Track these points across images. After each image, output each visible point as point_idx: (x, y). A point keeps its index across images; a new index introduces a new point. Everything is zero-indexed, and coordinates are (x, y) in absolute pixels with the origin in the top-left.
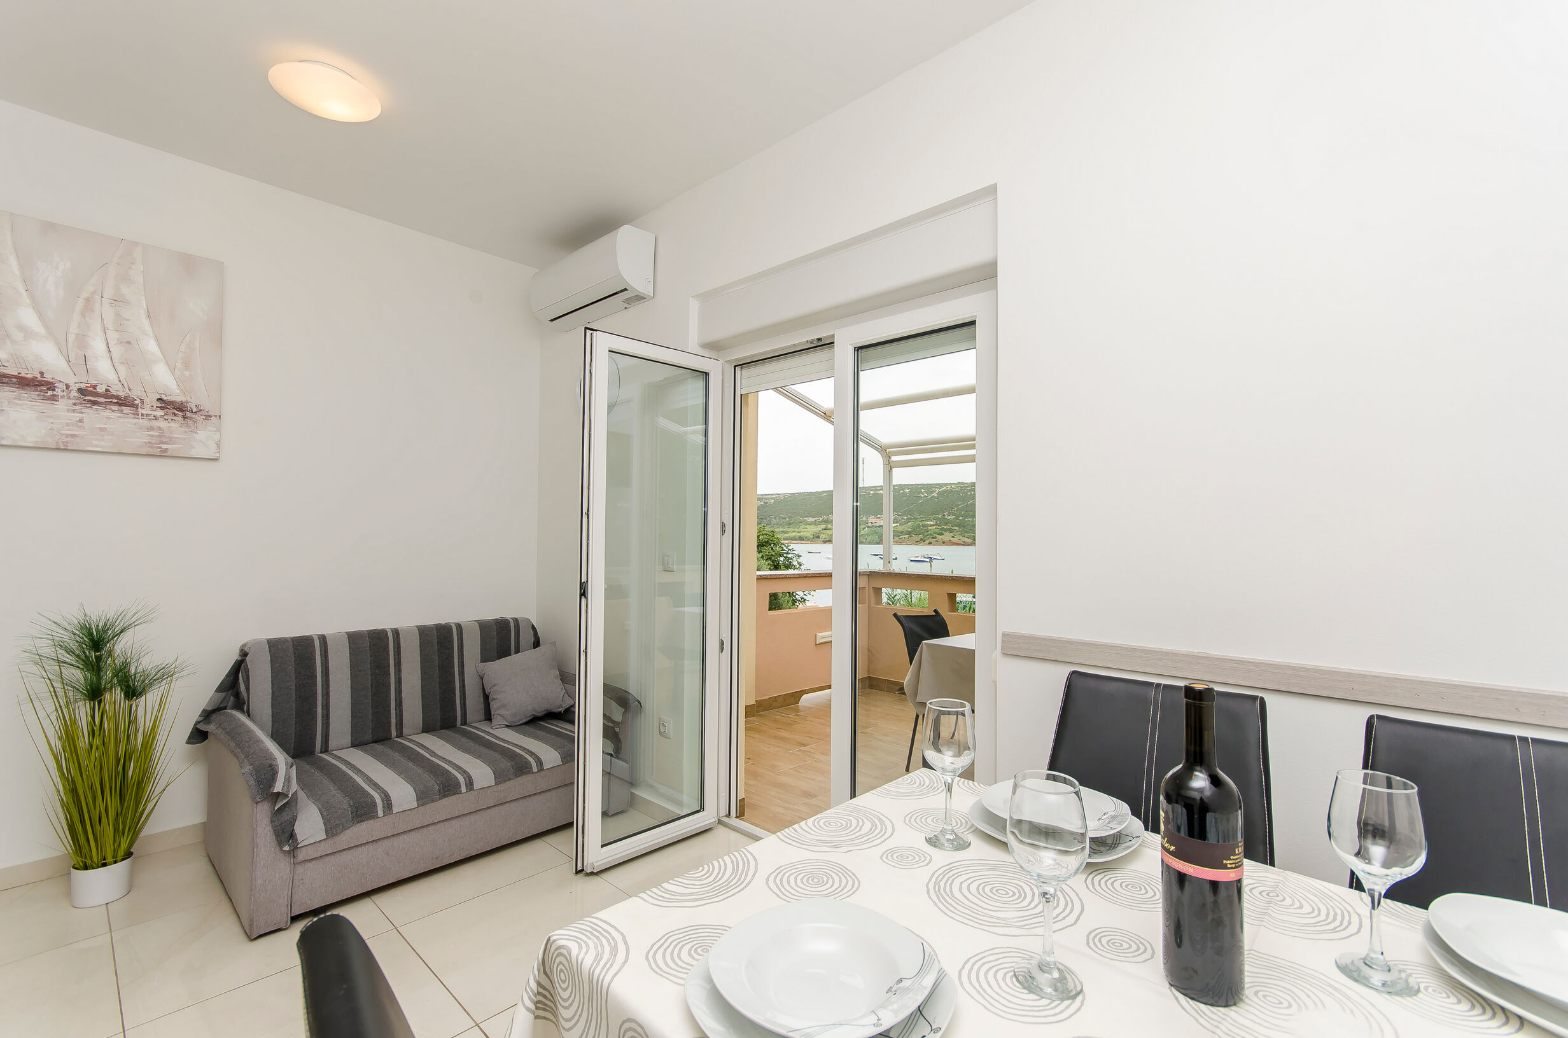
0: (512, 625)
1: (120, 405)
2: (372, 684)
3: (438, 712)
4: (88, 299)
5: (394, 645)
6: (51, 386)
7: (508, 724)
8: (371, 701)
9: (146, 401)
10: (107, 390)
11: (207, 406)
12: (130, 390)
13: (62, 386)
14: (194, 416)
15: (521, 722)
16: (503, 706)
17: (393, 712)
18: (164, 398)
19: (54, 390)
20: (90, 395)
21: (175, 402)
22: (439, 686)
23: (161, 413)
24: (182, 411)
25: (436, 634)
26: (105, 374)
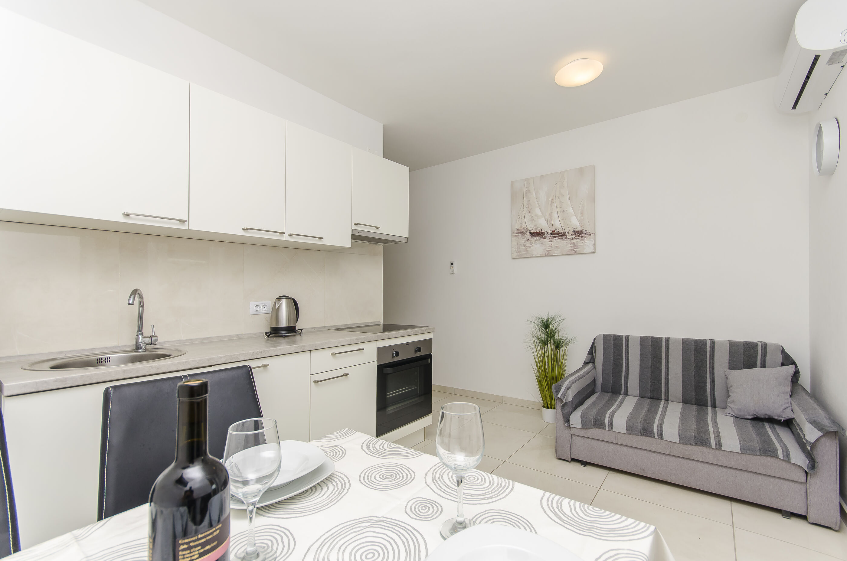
0: (759, 347)
1: (562, 236)
2: (651, 367)
3: (693, 393)
4: (552, 199)
5: (665, 347)
6: (543, 234)
7: (736, 415)
8: (650, 376)
9: (570, 233)
10: (558, 231)
11: (590, 230)
12: (564, 229)
13: (546, 233)
14: (585, 235)
15: (745, 417)
16: (733, 402)
17: (663, 385)
18: (575, 230)
19: (544, 235)
20: (555, 235)
21: (579, 231)
22: (695, 378)
23: (574, 236)
24: (581, 234)
25: (694, 345)
26: (558, 226)
